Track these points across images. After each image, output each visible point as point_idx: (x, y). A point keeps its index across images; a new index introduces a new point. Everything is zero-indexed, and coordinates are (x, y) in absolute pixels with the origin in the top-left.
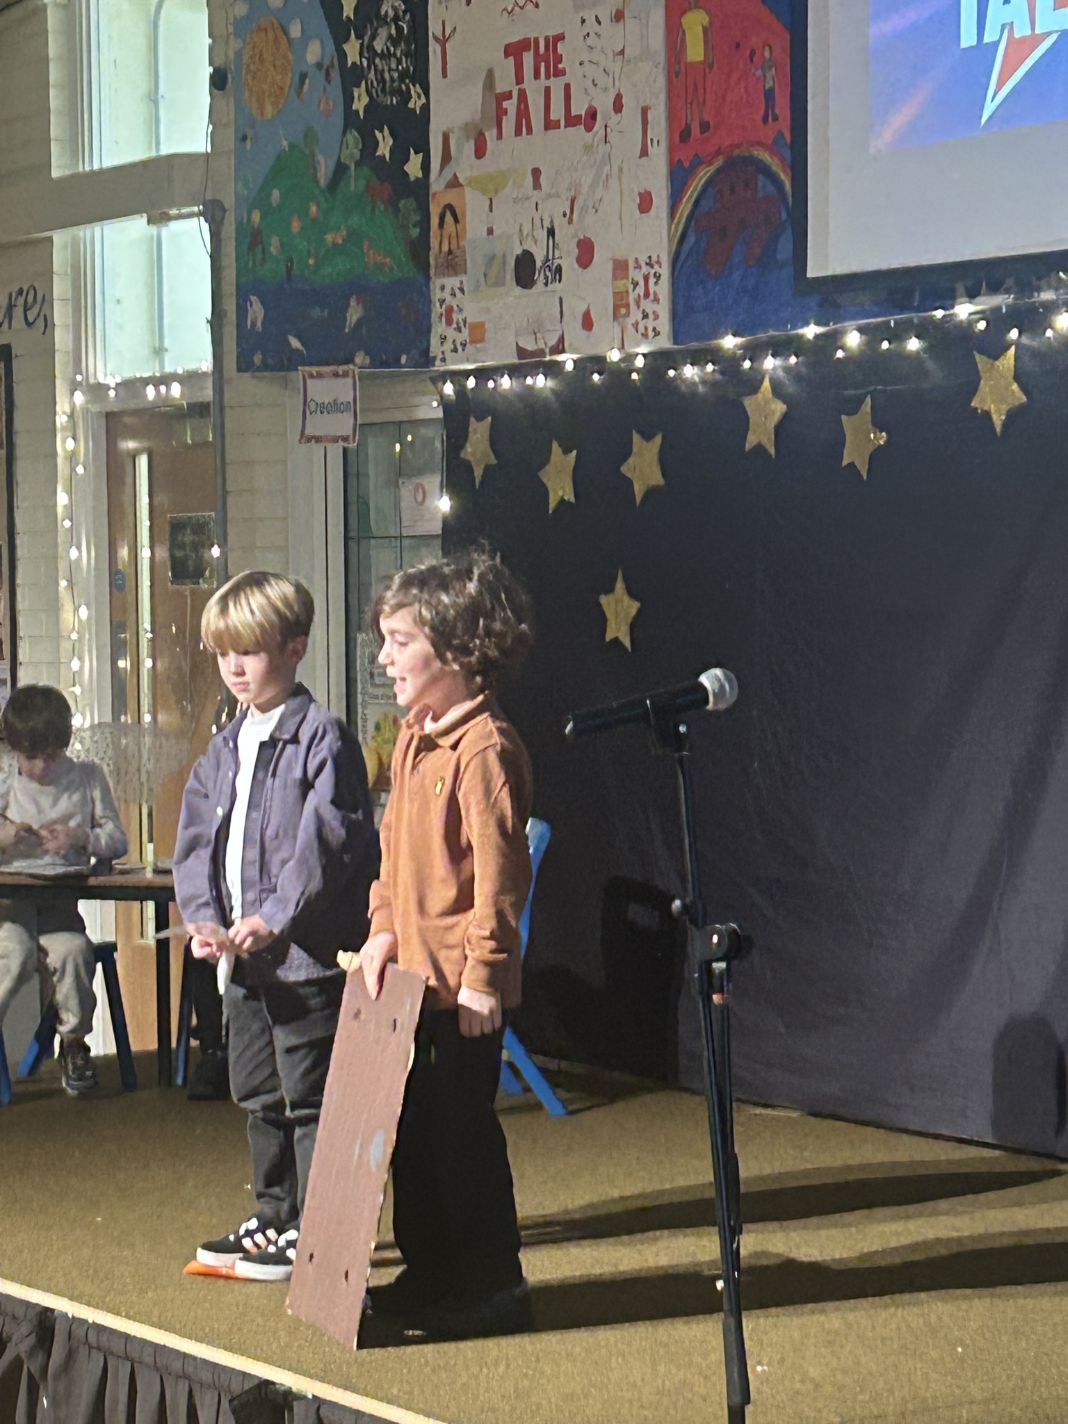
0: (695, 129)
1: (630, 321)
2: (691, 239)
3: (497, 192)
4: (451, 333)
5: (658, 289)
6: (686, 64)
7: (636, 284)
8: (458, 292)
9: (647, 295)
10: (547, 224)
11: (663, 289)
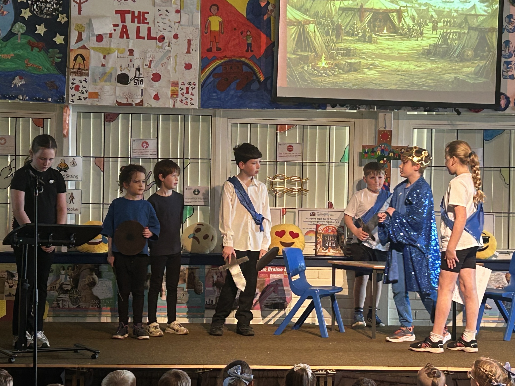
0: (214, 49)
1: (178, 99)
2: (211, 79)
3: (109, 53)
4: (78, 94)
5: (192, 91)
6: (211, 31)
7: (183, 89)
8: (84, 82)
9: (187, 92)
10: (136, 66)
11: (196, 92)
